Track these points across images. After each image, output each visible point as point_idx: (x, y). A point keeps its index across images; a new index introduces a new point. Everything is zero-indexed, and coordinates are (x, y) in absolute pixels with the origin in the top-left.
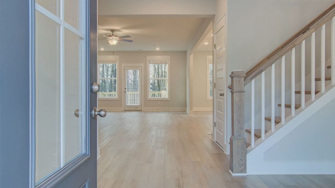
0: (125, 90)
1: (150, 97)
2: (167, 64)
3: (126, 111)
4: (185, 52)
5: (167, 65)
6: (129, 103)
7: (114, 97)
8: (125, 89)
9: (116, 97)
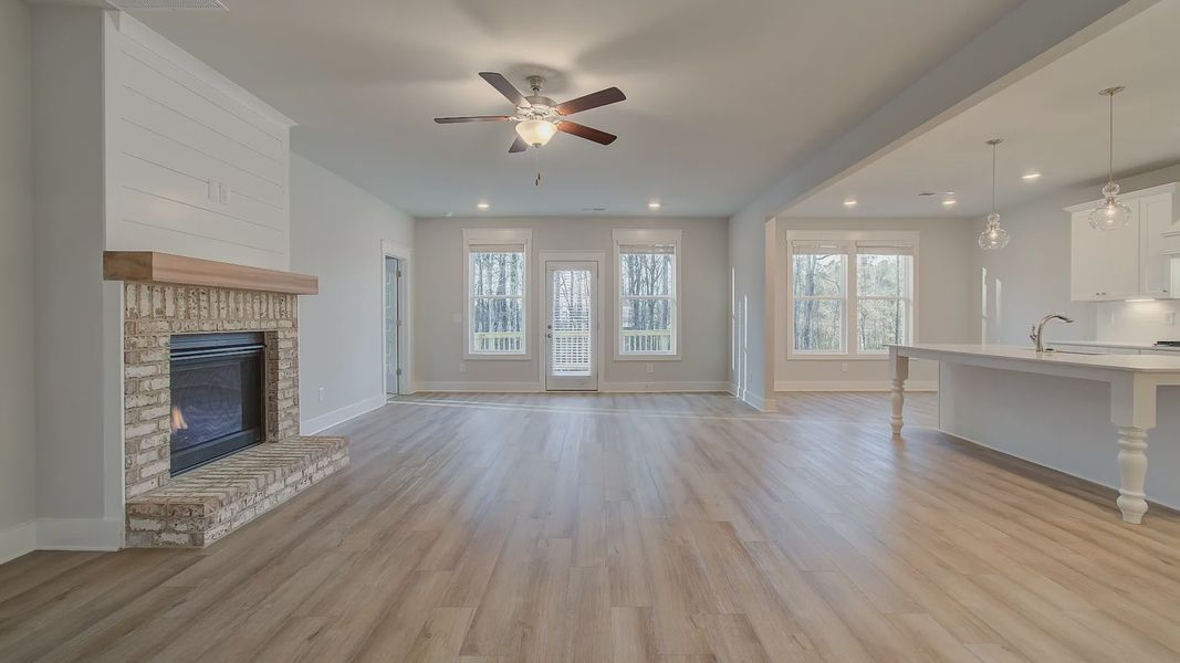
0: (549, 331)
1: (624, 350)
2: (673, 253)
3: (551, 393)
4: (724, 223)
5: (673, 257)
6: (560, 369)
7: (514, 352)
8: (550, 327)
9: (523, 351)
